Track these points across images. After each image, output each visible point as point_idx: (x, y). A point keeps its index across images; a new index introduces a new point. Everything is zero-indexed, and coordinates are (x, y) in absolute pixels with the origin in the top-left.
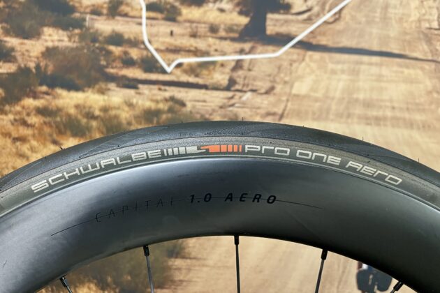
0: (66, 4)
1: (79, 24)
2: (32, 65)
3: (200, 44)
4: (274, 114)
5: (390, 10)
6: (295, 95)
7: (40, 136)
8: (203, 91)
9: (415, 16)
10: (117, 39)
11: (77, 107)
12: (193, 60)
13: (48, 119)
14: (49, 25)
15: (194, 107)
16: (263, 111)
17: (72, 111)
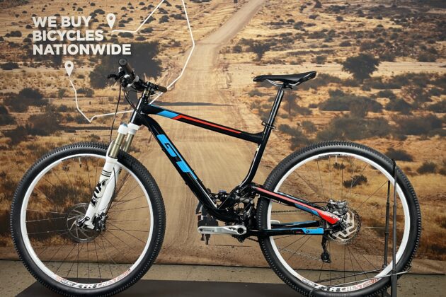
0: (39, 94)
1: (45, 103)
2: (24, 125)
3: (105, 107)
4: (146, 139)
5: (200, 81)
7: (29, 159)
8: (108, 131)
9: (214, 83)
10: (64, 108)
11: (46, 143)
12: (102, 115)
13: (33, 151)
14: (31, 105)
15: (104, 139)
16: (140, 138)
17: (44, 146)
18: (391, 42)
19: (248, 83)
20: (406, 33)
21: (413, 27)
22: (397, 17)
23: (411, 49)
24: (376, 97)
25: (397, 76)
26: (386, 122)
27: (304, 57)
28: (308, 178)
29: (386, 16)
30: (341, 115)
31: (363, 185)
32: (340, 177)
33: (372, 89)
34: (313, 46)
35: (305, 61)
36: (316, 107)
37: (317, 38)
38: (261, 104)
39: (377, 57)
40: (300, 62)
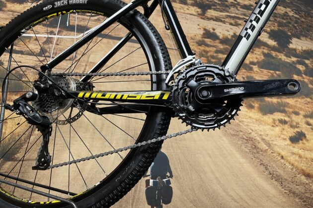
6: (91, 62)
8: (20, 55)
18: (296, 25)
19: (195, 33)
20: (302, 21)
21: (306, 19)
22: (295, 10)
23: (308, 33)
24: (296, 64)
25: (305, 50)
26: (307, 85)
27: (240, 22)
28: (259, 133)
29: (289, 7)
30: (275, 74)
31: (304, 141)
32: (285, 132)
33: (292, 57)
34: (245, 15)
35: (240, 25)
36: (255, 65)
37: (246, 9)
38: (209, 54)
39: (289, 34)
40: (237, 25)
